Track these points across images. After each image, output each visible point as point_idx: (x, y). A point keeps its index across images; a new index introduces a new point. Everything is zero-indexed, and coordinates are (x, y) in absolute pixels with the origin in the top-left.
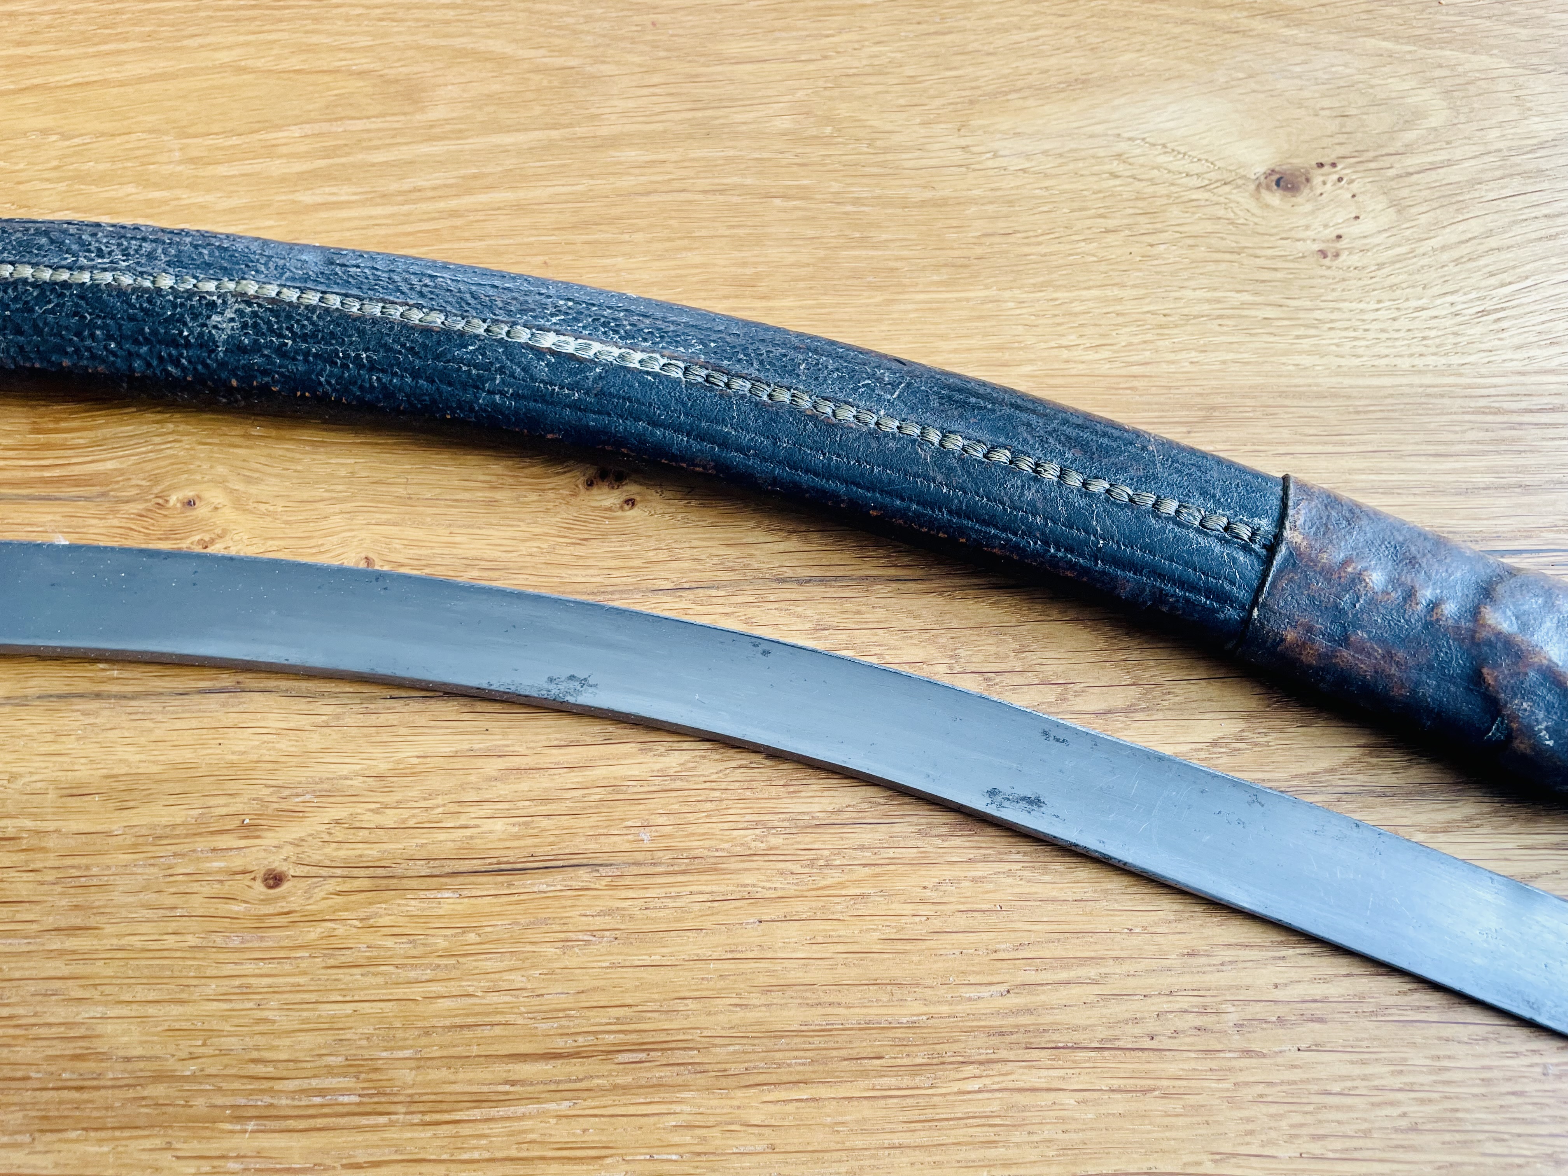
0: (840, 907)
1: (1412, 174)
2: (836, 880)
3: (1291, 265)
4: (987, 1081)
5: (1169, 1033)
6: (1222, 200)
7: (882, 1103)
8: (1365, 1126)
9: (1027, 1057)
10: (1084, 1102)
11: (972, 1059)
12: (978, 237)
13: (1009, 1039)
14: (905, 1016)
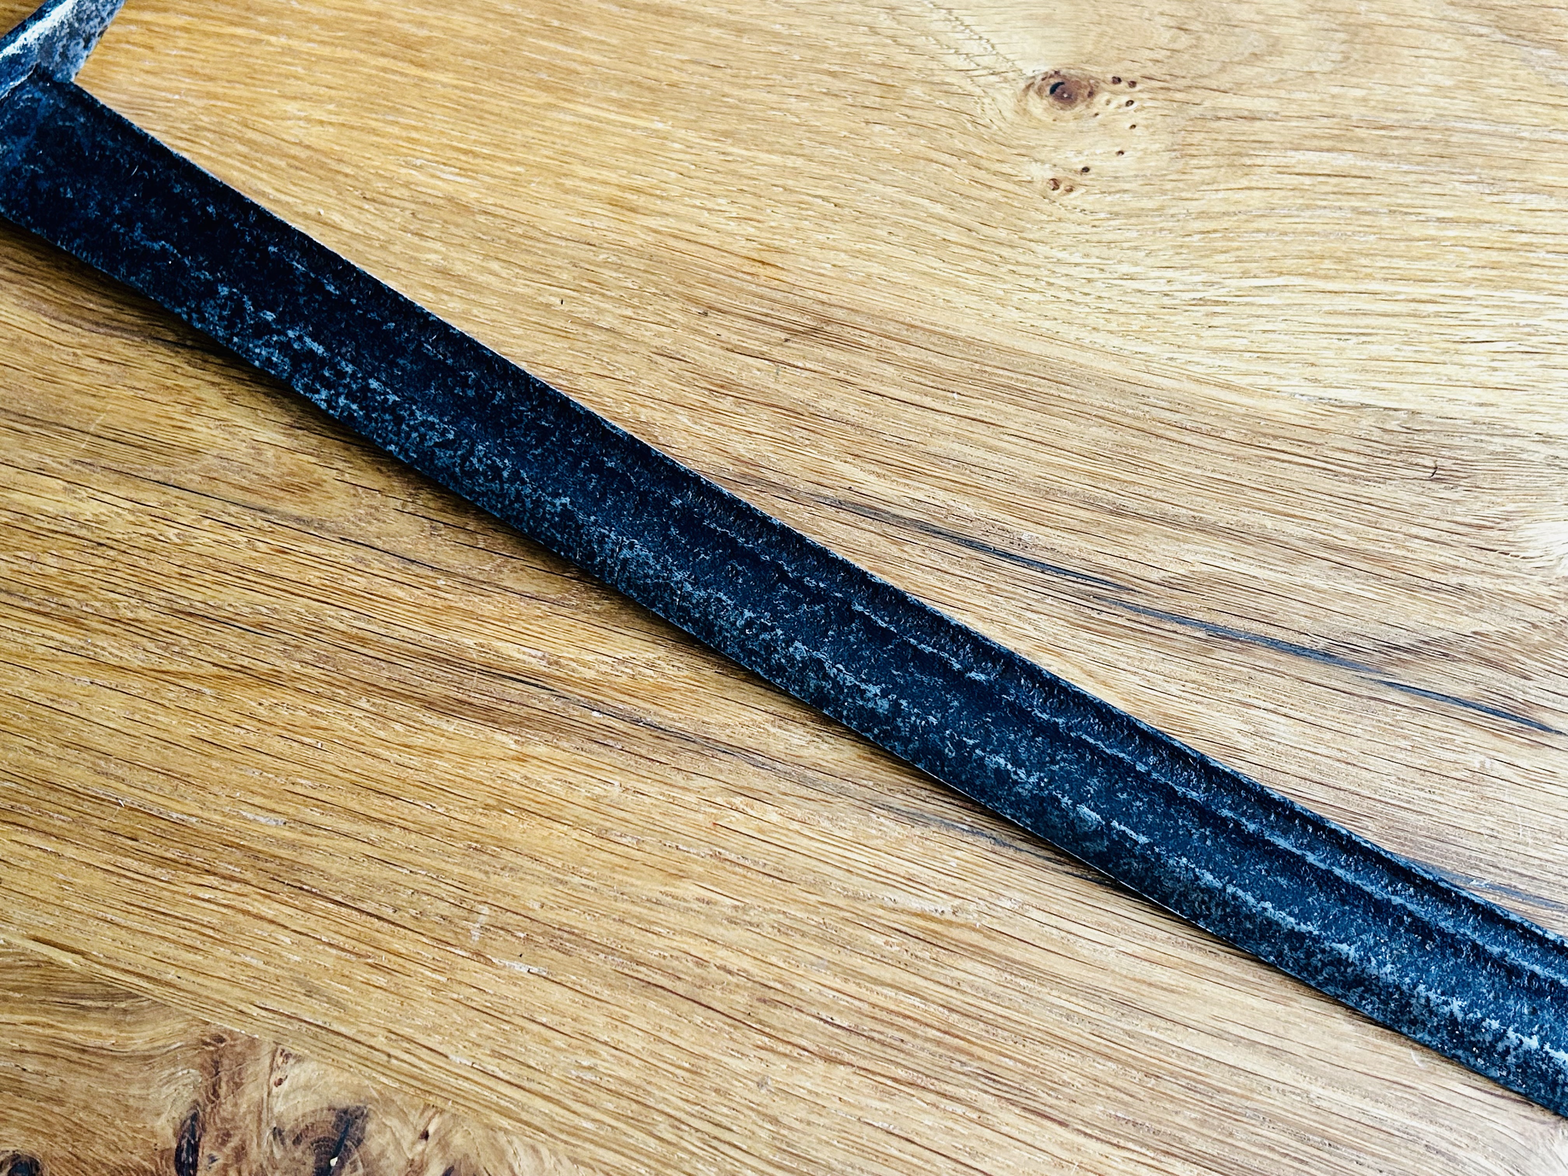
0: (171, 695)
1: (1219, 119)
2: (181, 669)
3: (1011, 187)
4: (220, 894)
5: (413, 912)
6: (978, 91)
7: (115, 879)
8: (550, 1061)
9: (269, 887)
10: (299, 944)
11: (217, 871)
12: (682, 62)
13: (261, 864)
14: (177, 811)
